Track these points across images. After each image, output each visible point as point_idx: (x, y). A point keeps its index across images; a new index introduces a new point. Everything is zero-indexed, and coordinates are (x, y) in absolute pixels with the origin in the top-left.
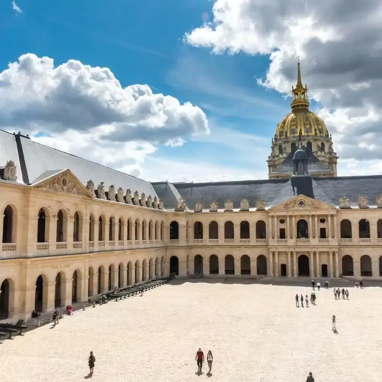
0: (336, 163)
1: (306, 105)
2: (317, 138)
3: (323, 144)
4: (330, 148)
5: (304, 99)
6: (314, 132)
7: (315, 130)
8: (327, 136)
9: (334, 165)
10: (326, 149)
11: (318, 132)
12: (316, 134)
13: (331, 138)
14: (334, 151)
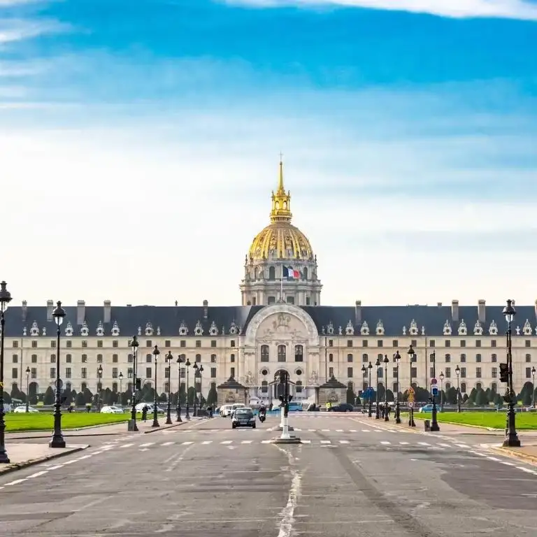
0: (319, 292)
1: (288, 219)
2: (300, 262)
3: (306, 269)
4: (314, 274)
5: (286, 209)
6: (296, 255)
7: (298, 252)
8: (311, 258)
9: (317, 294)
10: (309, 276)
11: (300, 255)
12: (298, 257)
13: (316, 260)
14: (318, 279)
